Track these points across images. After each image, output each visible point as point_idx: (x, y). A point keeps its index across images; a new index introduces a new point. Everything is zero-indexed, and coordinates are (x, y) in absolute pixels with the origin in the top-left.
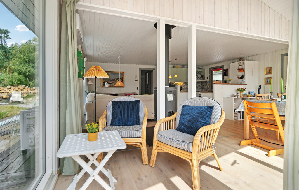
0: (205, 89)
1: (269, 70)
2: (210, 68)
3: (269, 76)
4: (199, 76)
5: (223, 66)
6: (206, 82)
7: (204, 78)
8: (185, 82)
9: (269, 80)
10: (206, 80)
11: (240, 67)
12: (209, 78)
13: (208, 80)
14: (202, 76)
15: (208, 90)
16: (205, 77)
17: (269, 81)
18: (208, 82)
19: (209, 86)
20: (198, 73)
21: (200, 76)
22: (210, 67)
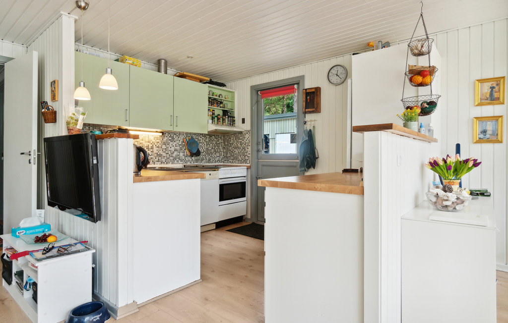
0: (236, 158)
1: (492, 88)
2: (252, 87)
3: (489, 110)
4: (218, 111)
5: (298, 81)
6: (241, 133)
7: (232, 122)
8: (169, 132)
9: (490, 127)
10: (239, 127)
11: (413, 61)
12: (248, 121)
13: (247, 126)
14: (225, 113)
15: (245, 161)
16: (236, 115)
17: (489, 132)
18: (247, 136)
19: (249, 150)
20: (215, 99)
21: (221, 113)
22: (254, 84)
